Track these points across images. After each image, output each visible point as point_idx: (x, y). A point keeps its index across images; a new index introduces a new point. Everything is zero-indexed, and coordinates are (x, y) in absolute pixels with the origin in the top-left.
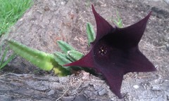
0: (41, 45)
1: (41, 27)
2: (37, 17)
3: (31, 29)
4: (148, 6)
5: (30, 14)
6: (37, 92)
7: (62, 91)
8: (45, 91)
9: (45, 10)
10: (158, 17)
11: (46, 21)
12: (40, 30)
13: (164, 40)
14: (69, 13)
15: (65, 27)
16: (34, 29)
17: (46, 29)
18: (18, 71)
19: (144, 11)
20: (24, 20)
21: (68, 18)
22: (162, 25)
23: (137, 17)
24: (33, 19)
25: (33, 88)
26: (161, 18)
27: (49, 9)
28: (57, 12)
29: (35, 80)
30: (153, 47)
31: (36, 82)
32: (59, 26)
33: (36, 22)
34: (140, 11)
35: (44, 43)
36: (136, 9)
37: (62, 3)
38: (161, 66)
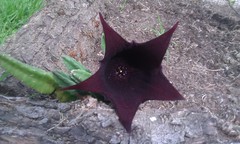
0: (48, 61)
1: (51, 38)
2: (47, 22)
3: (36, 39)
4: (209, 12)
5: (37, 19)
6: (26, 120)
7: (58, 120)
8: (36, 119)
9: (59, 14)
10: (219, 28)
11: (58, 29)
12: (49, 41)
13: (222, 60)
14: (93, 19)
15: (85, 38)
16: (41, 39)
17: (58, 39)
18: (12, 93)
19: (201, 19)
20: (29, 27)
21: (91, 25)
22: (223, 40)
23: (190, 27)
24: (41, 26)
25: (22, 115)
26: (224, 30)
27: (64, 14)
28: (76, 17)
29: (28, 104)
30: (204, 70)
31: (29, 108)
32: (77, 36)
33: (45, 31)
34: (195, 19)
35: (53, 58)
36: (191, 16)
37: (84, 5)
38: (210, 96)
